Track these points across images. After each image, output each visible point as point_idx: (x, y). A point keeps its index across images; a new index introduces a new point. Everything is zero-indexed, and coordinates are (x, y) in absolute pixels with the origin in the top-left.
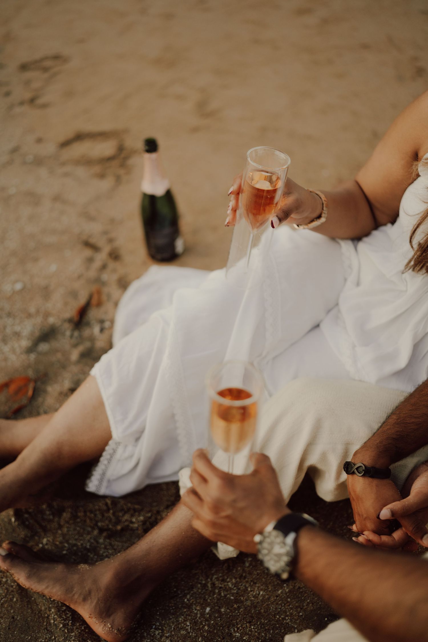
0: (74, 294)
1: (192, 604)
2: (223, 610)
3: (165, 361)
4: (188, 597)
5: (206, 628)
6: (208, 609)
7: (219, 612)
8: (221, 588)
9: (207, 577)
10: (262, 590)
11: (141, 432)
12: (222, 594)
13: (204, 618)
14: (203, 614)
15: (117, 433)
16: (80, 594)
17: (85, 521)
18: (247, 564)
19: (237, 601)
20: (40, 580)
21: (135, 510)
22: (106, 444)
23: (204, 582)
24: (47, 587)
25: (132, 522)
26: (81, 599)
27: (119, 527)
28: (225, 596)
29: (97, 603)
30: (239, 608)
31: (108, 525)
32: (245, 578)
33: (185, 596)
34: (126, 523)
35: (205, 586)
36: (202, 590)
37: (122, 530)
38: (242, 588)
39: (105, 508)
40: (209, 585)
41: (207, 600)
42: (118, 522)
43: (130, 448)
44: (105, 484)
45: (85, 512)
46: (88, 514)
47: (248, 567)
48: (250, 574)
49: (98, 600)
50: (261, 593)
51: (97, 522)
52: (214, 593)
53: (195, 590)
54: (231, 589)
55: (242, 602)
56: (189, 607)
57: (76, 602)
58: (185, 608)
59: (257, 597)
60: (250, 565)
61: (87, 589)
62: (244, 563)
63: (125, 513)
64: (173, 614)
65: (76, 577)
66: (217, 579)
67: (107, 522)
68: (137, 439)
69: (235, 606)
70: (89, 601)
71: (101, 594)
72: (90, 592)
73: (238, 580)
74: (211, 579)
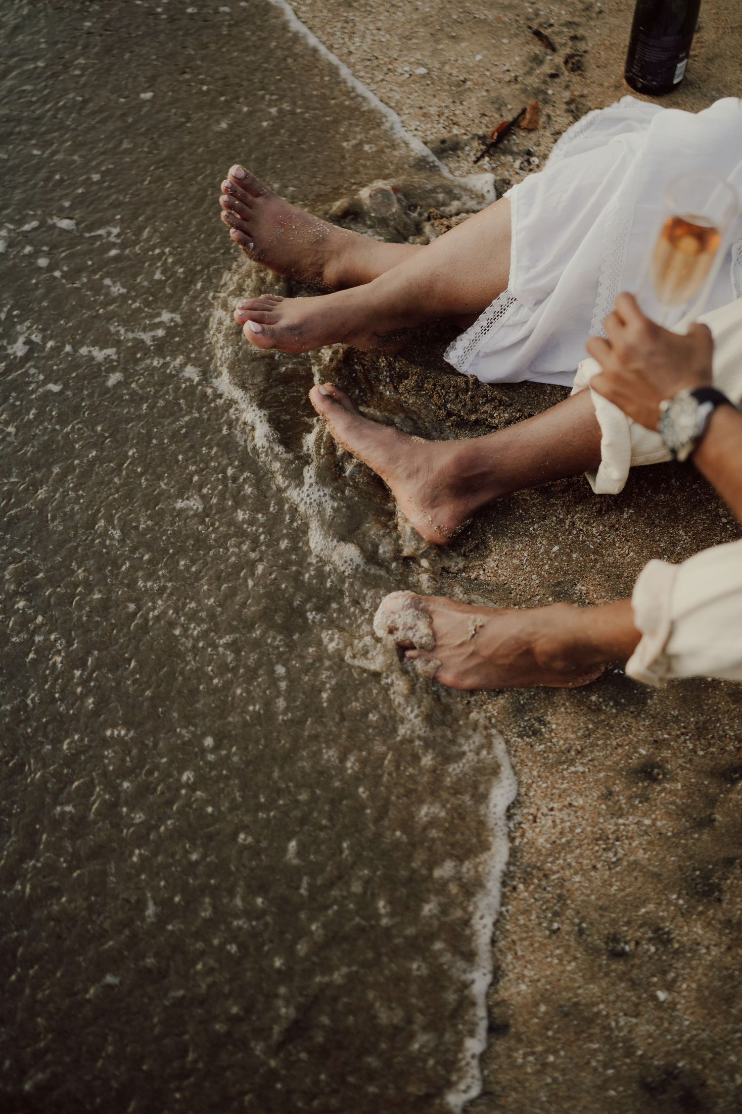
0: (499, 104)
1: (537, 536)
2: (574, 556)
3: (614, 202)
4: (536, 526)
5: (547, 567)
6: (556, 548)
7: (569, 555)
8: (581, 530)
9: (568, 513)
10: (633, 551)
11: (547, 292)
12: (581, 538)
13: (548, 555)
14: (547, 552)
15: (515, 284)
16: (406, 468)
17: (431, 397)
18: (625, 516)
19: (595, 552)
20: (361, 437)
21: (501, 402)
22: (496, 295)
23: (561, 517)
24: (367, 448)
25: (492, 417)
26: (405, 475)
27: (473, 417)
28: (584, 541)
29: (423, 486)
30: (596, 561)
31: (459, 411)
32: (617, 530)
33: (533, 523)
34: (483, 416)
35: (562, 521)
36: (557, 524)
37: (476, 422)
38: (610, 540)
39: (463, 386)
40: (567, 522)
41: (558, 538)
42: (474, 411)
43: (525, 311)
44: (471, 358)
45: (435, 385)
46: (438, 388)
47: (626, 519)
48: (625, 527)
49: (426, 482)
50: (631, 554)
51: (446, 402)
52: (570, 534)
53: (547, 522)
54: (594, 536)
55: (602, 556)
56: (533, 537)
57: (398, 477)
58: (527, 536)
59: (624, 558)
60: (629, 517)
61: (416, 465)
62: (622, 513)
63: (487, 401)
64: (510, 538)
65: (406, 447)
66: (581, 519)
67: (459, 406)
68: (538, 303)
69: (592, 557)
70: (414, 481)
71: (432, 476)
72: (418, 470)
73: (607, 529)
74: (572, 517)
